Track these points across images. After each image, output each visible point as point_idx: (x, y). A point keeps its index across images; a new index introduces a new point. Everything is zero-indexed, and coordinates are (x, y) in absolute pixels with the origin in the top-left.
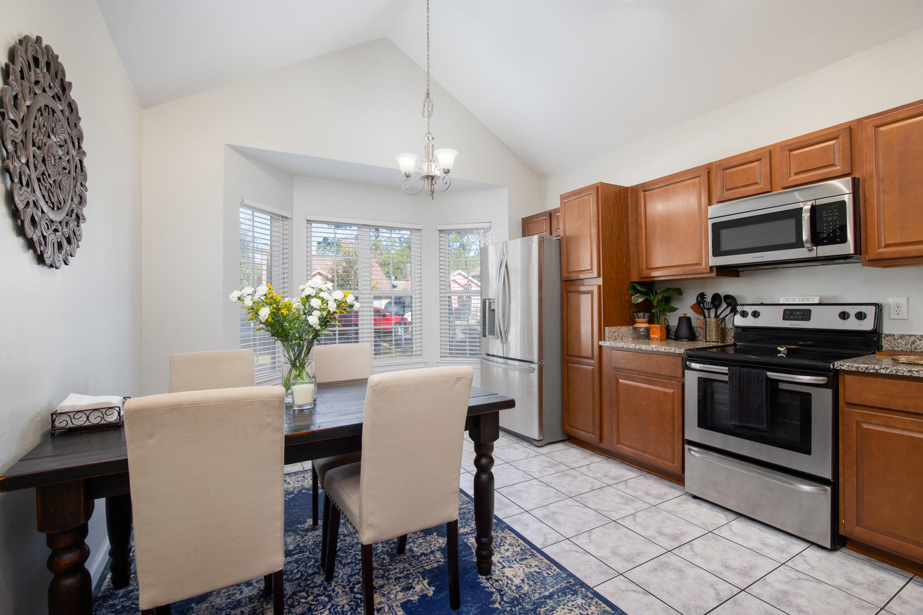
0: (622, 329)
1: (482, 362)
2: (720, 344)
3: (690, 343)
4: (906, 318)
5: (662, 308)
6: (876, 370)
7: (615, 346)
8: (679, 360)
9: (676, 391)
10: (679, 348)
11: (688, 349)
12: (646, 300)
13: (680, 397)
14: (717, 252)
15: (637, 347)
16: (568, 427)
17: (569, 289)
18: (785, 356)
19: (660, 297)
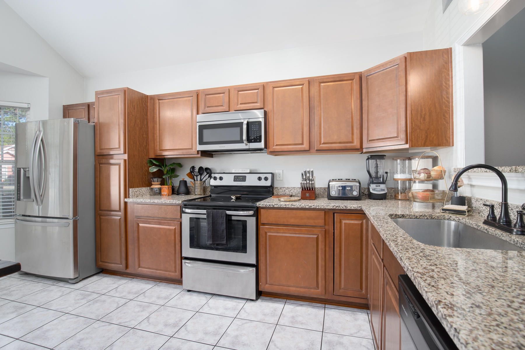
0: (143, 190)
1: (16, 223)
2: (203, 196)
3: (186, 196)
4: (282, 179)
5: (169, 175)
6: (273, 205)
7: (136, 201)
8: (179, 208)
9: (176, 228)
10: (178, 200)
11: (184, 201)
12: (159, 170)
13: (179, 231)
14: (201, 142)
15: (152, 201)
16: (100, 263)
17: (102, 162)
18: (235, 201)
19: (167, 168)
